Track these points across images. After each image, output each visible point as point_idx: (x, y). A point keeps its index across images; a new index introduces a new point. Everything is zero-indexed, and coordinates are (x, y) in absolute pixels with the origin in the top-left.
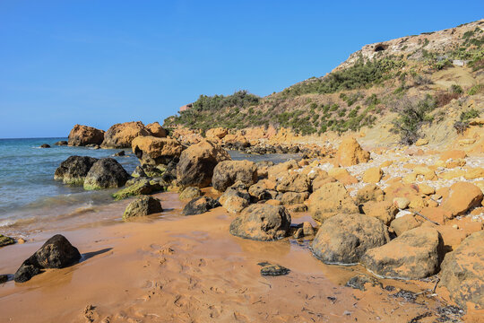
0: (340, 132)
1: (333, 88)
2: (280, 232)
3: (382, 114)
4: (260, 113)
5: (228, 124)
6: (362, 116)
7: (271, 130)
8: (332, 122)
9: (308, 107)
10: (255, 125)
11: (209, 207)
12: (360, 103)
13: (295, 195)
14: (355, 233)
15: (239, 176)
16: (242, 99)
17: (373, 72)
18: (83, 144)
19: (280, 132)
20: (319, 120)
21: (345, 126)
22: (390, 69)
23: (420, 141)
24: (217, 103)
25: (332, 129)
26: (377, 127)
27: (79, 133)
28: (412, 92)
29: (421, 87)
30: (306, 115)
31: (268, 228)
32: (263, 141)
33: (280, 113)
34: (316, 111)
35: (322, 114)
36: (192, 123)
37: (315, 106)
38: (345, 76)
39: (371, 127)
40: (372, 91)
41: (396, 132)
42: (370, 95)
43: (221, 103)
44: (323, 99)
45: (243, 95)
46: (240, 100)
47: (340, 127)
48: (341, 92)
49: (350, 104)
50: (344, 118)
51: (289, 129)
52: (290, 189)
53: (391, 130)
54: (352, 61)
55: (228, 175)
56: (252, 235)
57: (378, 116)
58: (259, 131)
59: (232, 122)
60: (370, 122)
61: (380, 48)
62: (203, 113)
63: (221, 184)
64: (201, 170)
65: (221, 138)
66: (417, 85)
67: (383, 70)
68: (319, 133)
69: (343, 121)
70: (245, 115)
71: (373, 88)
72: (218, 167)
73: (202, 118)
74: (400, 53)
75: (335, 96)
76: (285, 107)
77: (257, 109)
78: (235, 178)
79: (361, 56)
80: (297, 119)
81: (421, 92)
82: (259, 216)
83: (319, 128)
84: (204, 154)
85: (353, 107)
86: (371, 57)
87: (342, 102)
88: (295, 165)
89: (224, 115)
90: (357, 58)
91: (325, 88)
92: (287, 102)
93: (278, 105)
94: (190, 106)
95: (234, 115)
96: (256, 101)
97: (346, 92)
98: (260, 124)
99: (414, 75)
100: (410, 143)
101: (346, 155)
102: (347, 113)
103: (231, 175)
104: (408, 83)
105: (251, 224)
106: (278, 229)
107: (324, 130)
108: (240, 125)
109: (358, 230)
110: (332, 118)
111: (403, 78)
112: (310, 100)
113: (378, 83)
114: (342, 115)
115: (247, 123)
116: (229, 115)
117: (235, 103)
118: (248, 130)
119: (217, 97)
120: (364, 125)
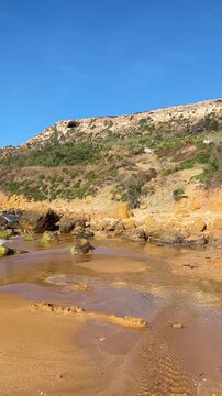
0: (70, 199)
1: (56, 163)
3: (102, 187)
6: (86, 188)
8: (59, 191)
9: (36, 178)
12: (81, 177)
15: (78, 223)
17: (87, 152)
19: (13, 198)
20: (48, 189)
21: (72, 195)
22: (100, 150)
23: (142, 206)
25: (62, 197)
26: (99, 196)
28: (121, 171)
29: (127, 167)
30: (35, 185)
33: (9, 181)
34: (44, 181)
35: (50, 185)
37: (42, 177)
38: (64, 154)
39: (95, 196)
40: (89, 168)
41: (118, 200)
42: (88, 171)
44: (49, 172)
47: (69, 196)
48: (64, 167)
49: (73, 177)
50: (70, 188)
51: (22, 196)
53: (112, 199)
54: (48, 133)
55: (71, 223)
57: (99, 188)
60: (93, 192)
61: (72, 125)
63: (67, 228)
66: (124, 166)
67: (94, 151)
68: (50, 200)
69: (70, 191)
71: (89, 165)
74: (90, 131)
75: (59, 169)
76: (13, 176)
79: (56, 130)
80: (27, 188)
81: (128, 171)
83: (49, 196)
85: (76, 180)
86: (64, 132)
87: (66, 175)
90: (52, 132)
91: (48, 162)
92: (14, 172)
97: (67, 167)
99: (119, 157)
100: (136, 207)
102: (72, 184)
103: (73, 223)
104: (118, 163)
107: (54, 197)
110: (60, 188)
111: (110, 159)
112: (37, 172)
113: (92, 162)
114: (68, 186)
120: (88, 194)
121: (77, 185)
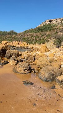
0: (39, 44)
2: (28, 71)
3: (51, 39)
4: (17, 37)
5: (8, 40)
6: (45, 40)
7: (20, 42)
8: (37, 41)
11: (5, 64)
12: (45, 36)
13: (30, 60)
14: (52, 72)
15: (14, 54)
16: (12, 33)
17: (49, 28)
19: (23, 43)
20: (34, 40)
22: (53, 27)
23: (62, 47)
25: (37, 43)
26: (49, 43)
28: (59, 33)
29: (62, 32)
30: (30, 39)
31: (25, 70)
32: (18, 45)
33: (23, 38)
34: (33, 38)
35: (34, 39)
37: (33, 36)
38: (41, 28)
40: (48, 33)
41: (55, 44)
42: (48, 34)
43: (6, 34)
44: (35, 34)
47: (39, 43)
51: (25, 43)
52: (29, 58)
53: (53, 44)
54: (43, 24)
55: (10, 54)
56: (20, 72)
59: (10, 39)
60: (47, 41)
61: (50, 21)
63: (8, 57)
64: (2, 53)
65: (6, 44)
66: (60, 32)
67: (51, 27)
69: (40, 41)
70: (13, 38)
71: (49, 32)
72: (7, 52)
74: (55, 23)
75: (39, 33)
76: (24, 36)
78: (12, 55)
79: (45, 23)
80: (28, 40)
81: (62, 34)
82: (22, 66)
83: (34, 43)
84: (3, 48)
85: (43, 37)
86: (48, 24)
87: (40, 35)
88: (29, 52)
90: (44, 24)
91: (35, 31)
93: (22, 35)
95: (10, 37)
96: (16, 34)
97: (41, 33)
98: (17, 41)
99: (60, 29)
100: (59, 47)
101: (43, 50)
102: (41, 39)
103: (11, 54)
104: (58, 31)
105: (20, 69)
106: (28, 70)
107: (35, 43)
108: (12, 40)
109: (53, 71)
111: (56, 29)
112: (31, 35)
113: (50, 31)
114: (40, 39)
115: (14, 40)
116: (8, 37)
117: (10, 34)
118: (14, 42)
119: (5, 32)
120: (46, 42)
121: (43, 39)
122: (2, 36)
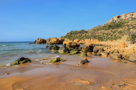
0: (112, 40)
1: (109, 29)
3: (123, 36)
4: (88, 35)
5: (80, 38)
6: (118, 36)
7: (92, 40)
8: (109, 38)
9: (102, 34)
10: (87, 39)
12: (117, 33)
16: (83, 32)
17: (120, 24)
18: (40, 43)
19: (94, 40)
20: (105, 37)
21: (113, 39)
22: (124, 23)
24: (76, 33)
25: (109, 40)
26: (122, 39)
27: (39, 40)
28: (132, 30)
29: (134, 28)
30: (101, 36)
33: (94, 35)
34: (104, 35)
36: (69, 38)
37: (104, 34)
38: (111, 25)
39: (121, 39)
40: (120, 30)
41: (128, 41)
43: (77, 33)
44: (106, 32)
45: (83, 31)
46: (82, 32)
47: (112, 39)
48: (111, 30)
49: (114, 33)
50: (112, 37)
51: (97, 40)
52: (114, 52)
53: (127, 40)
54: (111, 21)
57: (122, 36)
58: (88, 40)
59: (81, 37)
60: (120, 38)
61: (119, 17)
62: (72, 35)
63: (96, 51)
65: (78, 42)
66: (133, 28)
67: (122, 24)
68: (106, 41)
69: (112, 38)
70: (84, 36)
71: (120, 29)
73: (72, 37)
74: (125, 18)
75: (109, 31)
76: (95, 34)
77: (87, 34)
78: (99, 50)
79: (113, 19)
80: (99, 37)
81: (134, 30)
82: (117, 55)
83: (105, 40)
84: (90, 45)
85: (115, 34)
86: (116, 20)
87: (111, 32)
89: (78, 36)
91: (106, 29)
92: (96, 32)
93: (93, 33)
94: (68, 33)
95: (81, 36)
96: (87, 32)
97: (112, 30)
98: (89, 38)
99: (131, 25)
100: (134, 43)
101: (122, 46)
102: (113, 36)
103: (98, 50)
104: (130, 27)
105: (115, 57)
106: (120, 58)
107: (107, 40)
110: (109, 37)
111: (128, 26)
112: (102, 32)
115: (85, 38)
116: (79, 36)
117: (81, 32)
118: (85, 40)
119: (76, 31)
120: (118, 39)
121: (115, 36)
122: (73, 35)
